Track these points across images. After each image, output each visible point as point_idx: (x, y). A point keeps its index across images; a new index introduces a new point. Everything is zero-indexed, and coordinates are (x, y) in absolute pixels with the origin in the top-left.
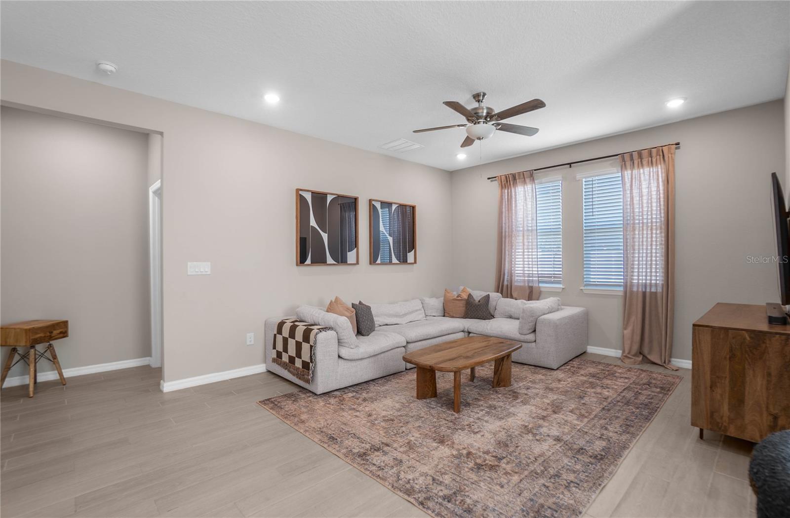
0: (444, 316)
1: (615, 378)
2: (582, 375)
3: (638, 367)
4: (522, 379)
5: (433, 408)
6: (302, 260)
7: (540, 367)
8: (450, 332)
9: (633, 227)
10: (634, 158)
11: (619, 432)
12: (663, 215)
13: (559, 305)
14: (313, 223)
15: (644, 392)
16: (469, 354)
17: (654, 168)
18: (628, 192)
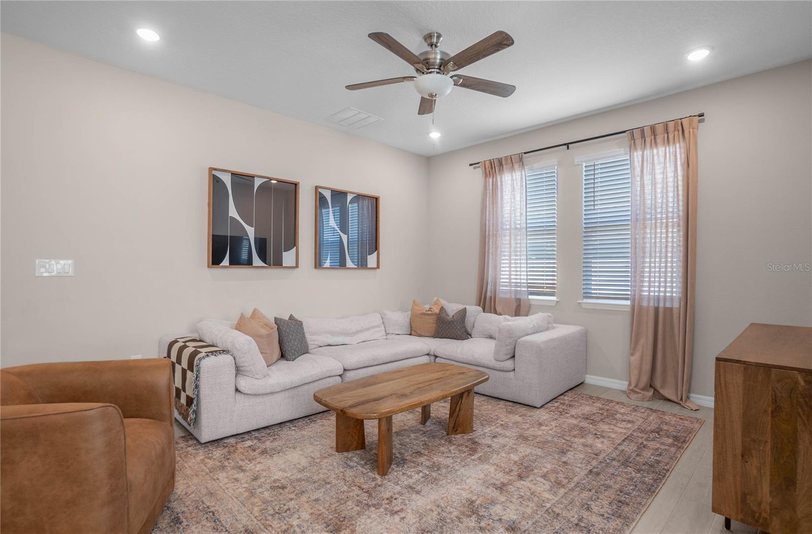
0: (410, 335)
1: (614, 422)
2: (572, 416)
3: (646, 404)
4: (489, 422)
5: (352, 467)
6: (216, 260)
7: (520, 404)
8: (408, 356)
9: (643, 224)
10: (646, 135)
11: (606, 515)
12: (681, 208)
13: (549, 323)
14: (233, 212)
15: (652, 445)
16: (407, 391)
17: (671, 147)
18: (638, 179)
